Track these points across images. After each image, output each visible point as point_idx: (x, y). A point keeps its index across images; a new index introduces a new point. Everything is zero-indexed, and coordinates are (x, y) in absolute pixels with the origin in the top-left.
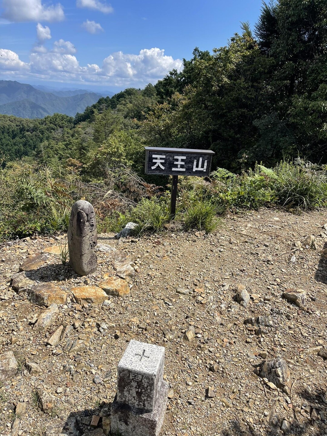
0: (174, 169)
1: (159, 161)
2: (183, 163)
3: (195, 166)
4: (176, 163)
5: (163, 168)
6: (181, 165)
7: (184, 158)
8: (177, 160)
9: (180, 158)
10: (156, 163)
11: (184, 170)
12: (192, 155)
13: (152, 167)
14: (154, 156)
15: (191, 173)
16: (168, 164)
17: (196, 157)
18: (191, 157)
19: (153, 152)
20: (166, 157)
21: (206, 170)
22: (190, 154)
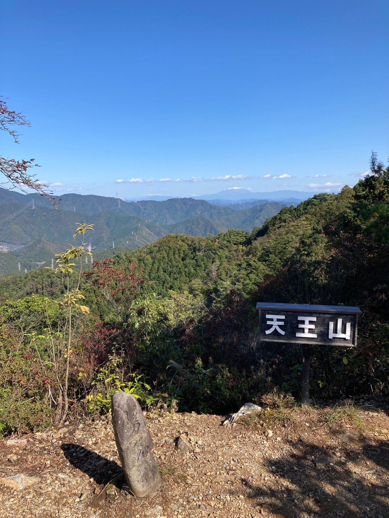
0: (298, 335)
1: (275, 324)
2: (313, 327)
3: (331, 331)
4: (301, 326)
5: (283, 333)
7: (314, 319)
8: (303, 322)
9: (307, 319)
10: (271, 326)
12: (326, 316)
13: (266, 332)
14: (268, 316)
15: (326, 341)
16: (289, 327)
17: (332, 318)
18: (324, 318)
19: (267, 311)
20: (285, 318)
21: (351, 337)
22: (322, 314)
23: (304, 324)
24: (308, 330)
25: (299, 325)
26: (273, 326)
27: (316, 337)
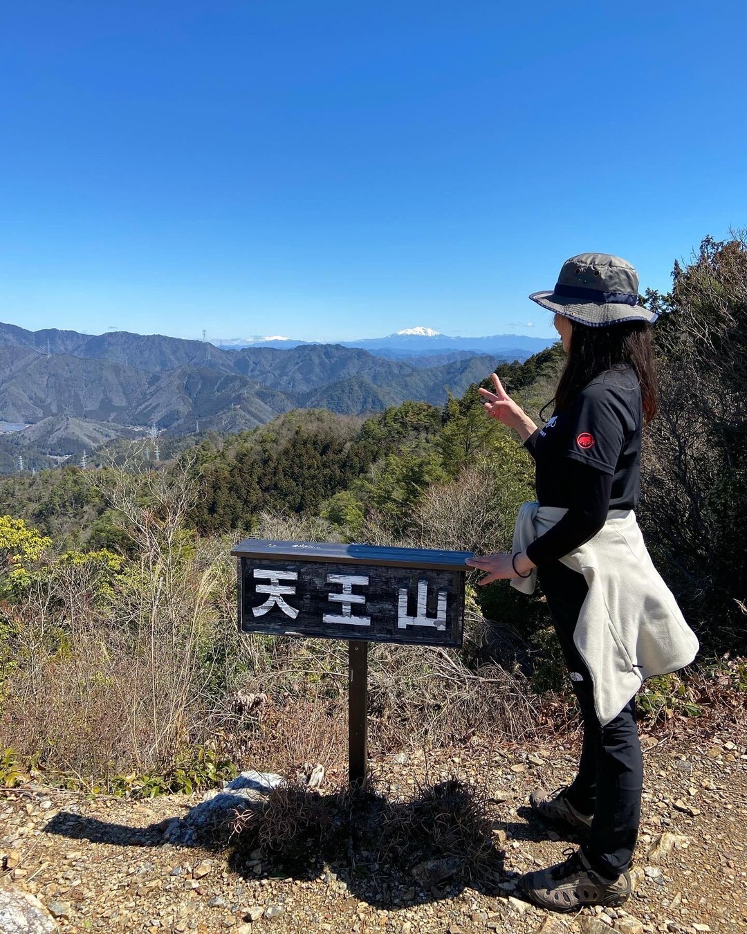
0: (329, 619)
1: (276, 591)
2: (359, 599)
3: (402, 611)
4: (334, 597)
5: (291, 613)
6: (353, 605)
7: (362, 581)
8: (338, 589)
9: (348, 581)
11: (365, 622)
12: (392, 573)
13: (254, 610)
14: (258, 574)
15: (392, 634)
16: (307, 599)
17: (405, 578)
18: (387, 579)
19: (258, 562)
20: (298, 577)
21: (448, 624)
22: (384, 569)
23: (342, 593)
24: (349, 607)
25: (330, 594)
26: (271, 598)
27: (369, 624)
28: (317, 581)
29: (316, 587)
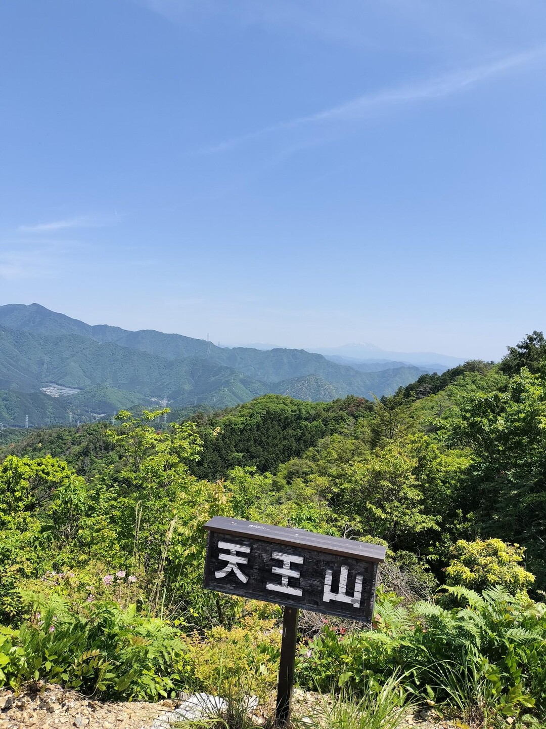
0: (271, 587)
1: (233, 560)
2: (295, 574)
3: (327, 589)
5: (243, 578)
6: (290, 578)
7: (299, 560)
8: (280, 564)
9: (288, 559)
11: (298, 593)
12: (321, 557)
13: (216, 573)
14: (222, 545)
15: (318, 605)
16: (256, 569)
17: (332, 562)
18: (317, 561)
19: (222, 536)
20: (251, 551)
21: (362, 603)
22: (315, 553)
23: (283, 568)
24: (287, 580)
25: (273, 568)
26: (229, 565)
27: (301, 595)
28: (265, 556)
29: (263, 561)
